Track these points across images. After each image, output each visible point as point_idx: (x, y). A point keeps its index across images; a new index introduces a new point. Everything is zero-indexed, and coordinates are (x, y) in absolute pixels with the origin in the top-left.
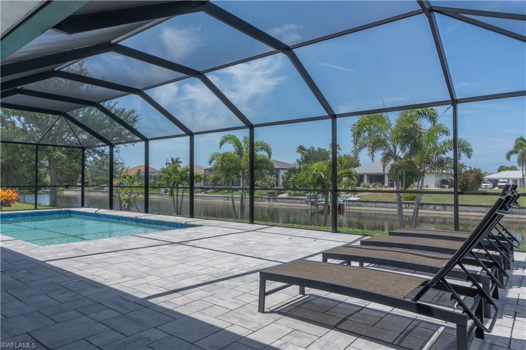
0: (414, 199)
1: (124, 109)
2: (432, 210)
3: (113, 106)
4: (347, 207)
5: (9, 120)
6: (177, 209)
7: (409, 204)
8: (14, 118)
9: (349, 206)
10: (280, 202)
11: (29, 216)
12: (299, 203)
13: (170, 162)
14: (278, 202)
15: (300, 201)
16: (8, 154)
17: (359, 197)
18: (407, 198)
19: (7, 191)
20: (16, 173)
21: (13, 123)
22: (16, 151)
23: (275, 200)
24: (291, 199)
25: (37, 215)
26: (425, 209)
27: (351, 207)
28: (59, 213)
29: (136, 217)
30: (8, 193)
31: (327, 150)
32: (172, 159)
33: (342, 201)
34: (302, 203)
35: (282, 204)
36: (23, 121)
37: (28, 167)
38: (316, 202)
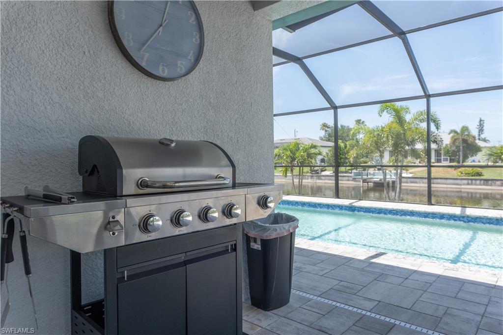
0: (479, 174)
2: (499, 186)
7: (472, 180)
10: (325, 180)
12: (346, 180)
14: (322, 179)
15: (347, 178)
17: (411, 173)
18: (469, 174)
23: (319, 178)
26: (491, 185)
34: (348, 180)
35: (326, 181)
38: (368, 179)
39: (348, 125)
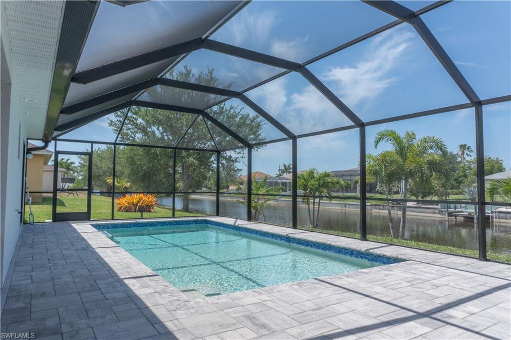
1: (248, 115)
3: (239, 112)
4: (498, 220)
5: (150, 130)
6: (314, 220)
8: (154, 128)
9: (499, 218)
11: (167, 225)
12: (430, 213)
13: (283, 168)
15: (432, 210)
16: (149, 162)
19: (148, 196)
20: (155, 178)
21: (153, 132)
22: (155, 159)
24: (420, 208)
25: (175, 225)
27: (502, 220)
28: (196, 222)
29: (287, 235)
30: (149, 198)
31: (455, 153)
32: (285, 166)
33: (490, 212)
34: (434, 213)
36: (161, 130)
37: (165, 173)
38: (455, 212)
39: (451, 151)
